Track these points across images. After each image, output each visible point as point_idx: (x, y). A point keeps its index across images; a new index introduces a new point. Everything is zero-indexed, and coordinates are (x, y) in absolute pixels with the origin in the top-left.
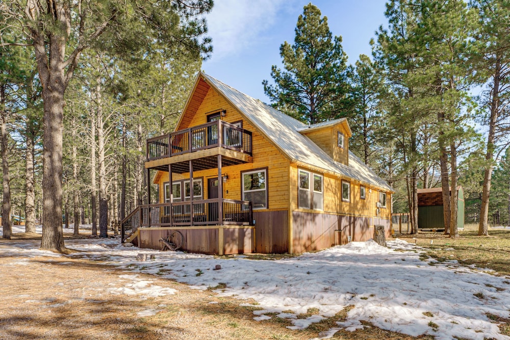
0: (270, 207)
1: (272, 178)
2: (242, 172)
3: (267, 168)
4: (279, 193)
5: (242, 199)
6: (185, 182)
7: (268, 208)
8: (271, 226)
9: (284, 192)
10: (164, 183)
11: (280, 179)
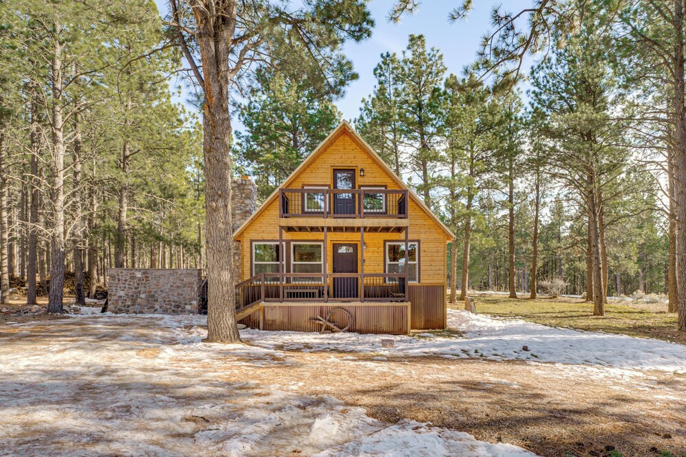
0: (422, 281)
1: (425, 252)
2: (385, 241)
3: (419, 241)
4: (433, 268)
5: (385, 272)
6: (292, 243)
7: (419, 282)
8: (422, 301)
9: (439, 267)
10: (252, 241)
11: (435, 254)
